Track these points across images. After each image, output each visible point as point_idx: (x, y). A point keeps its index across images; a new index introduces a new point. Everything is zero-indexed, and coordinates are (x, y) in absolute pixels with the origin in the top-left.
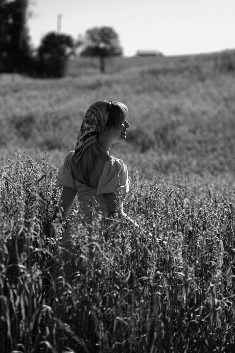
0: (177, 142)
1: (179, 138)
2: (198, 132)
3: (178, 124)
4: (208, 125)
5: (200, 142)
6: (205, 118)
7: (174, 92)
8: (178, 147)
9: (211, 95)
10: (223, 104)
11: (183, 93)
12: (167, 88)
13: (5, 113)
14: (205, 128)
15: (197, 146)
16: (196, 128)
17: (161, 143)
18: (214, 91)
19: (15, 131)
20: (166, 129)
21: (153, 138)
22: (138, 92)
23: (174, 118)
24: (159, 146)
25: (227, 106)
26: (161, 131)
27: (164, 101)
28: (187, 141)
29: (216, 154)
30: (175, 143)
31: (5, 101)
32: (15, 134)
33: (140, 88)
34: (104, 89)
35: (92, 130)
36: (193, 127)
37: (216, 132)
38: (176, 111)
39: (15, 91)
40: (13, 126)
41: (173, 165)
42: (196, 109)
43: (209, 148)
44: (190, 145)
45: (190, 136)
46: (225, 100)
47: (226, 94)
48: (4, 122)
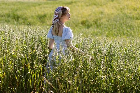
0: (101, 25)
1: (102, 23)
2: (110, 21)
3: (102, 18)
4: (114, 19)
5: (110, 25)
6: (113, 16)
7: (101, 6)
8: (101, 27)
9: (115, 7)
10: (120, 10)
11: (104, 6)
12: (99, 4)
13: (35, 14)
14: (113, 20)
15: (109, 26)
16: (109, 20)
17: (95, 25)
18: (117, 5)
19: (39, 20)
20: (97, 20)
21: (92, 23)
22: (87, 6)
23: (100, 16)
24: (94, 26)
25: (121, 12)
26: (95, 21)
27: (97, 9)
28: (105, 25)
29: (116, 30)
30: (100, 25)
31: (35, 9)
32: (39, 21)
33: (88, 4)
34: (74, 4)
35: (57, 17)
36: (108, 20)
37: (116, 22)
38: (102, 13)
39: (39, 5)
40: (38, 18)
41: (99, 34)
42: (109, 12)
43: (113, 27)
44: (106, 26)
45: (107, 23)
46: (121, 9)
47: (121, 7)
48: (35, 17)
